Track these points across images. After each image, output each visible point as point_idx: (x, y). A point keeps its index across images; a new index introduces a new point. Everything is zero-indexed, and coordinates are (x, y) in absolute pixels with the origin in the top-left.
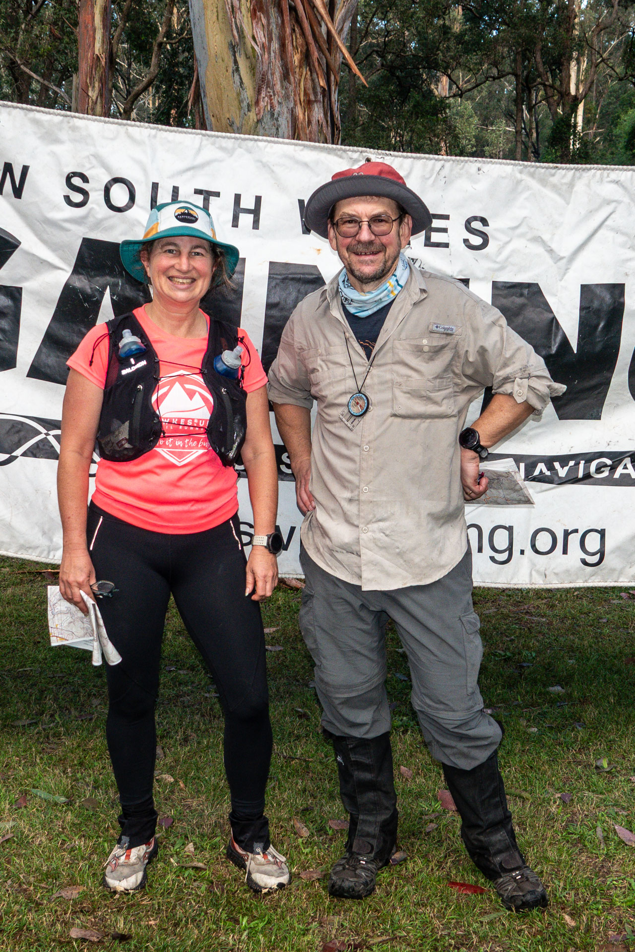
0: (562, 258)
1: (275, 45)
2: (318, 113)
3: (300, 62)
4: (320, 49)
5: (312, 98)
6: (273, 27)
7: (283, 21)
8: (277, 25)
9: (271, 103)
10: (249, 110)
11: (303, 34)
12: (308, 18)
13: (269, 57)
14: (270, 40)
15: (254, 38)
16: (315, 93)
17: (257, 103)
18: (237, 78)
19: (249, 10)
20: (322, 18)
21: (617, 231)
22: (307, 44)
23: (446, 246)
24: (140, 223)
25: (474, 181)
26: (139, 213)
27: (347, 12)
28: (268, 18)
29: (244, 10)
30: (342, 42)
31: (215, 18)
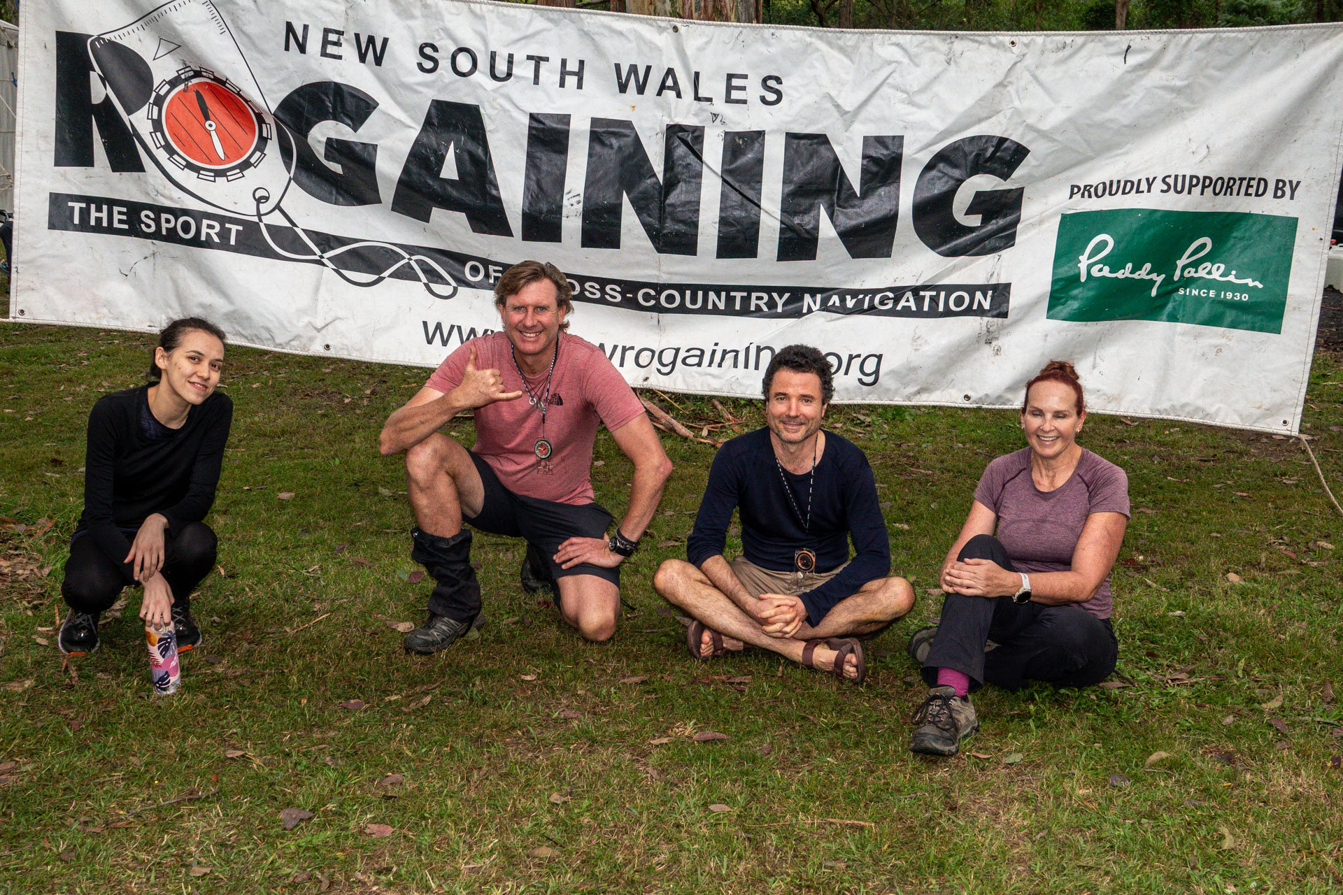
0: (847, 113)
21: (897, 88)
23: (744, 102)
24: (481, 86)
25: (768, 44)
26: (481, 77)
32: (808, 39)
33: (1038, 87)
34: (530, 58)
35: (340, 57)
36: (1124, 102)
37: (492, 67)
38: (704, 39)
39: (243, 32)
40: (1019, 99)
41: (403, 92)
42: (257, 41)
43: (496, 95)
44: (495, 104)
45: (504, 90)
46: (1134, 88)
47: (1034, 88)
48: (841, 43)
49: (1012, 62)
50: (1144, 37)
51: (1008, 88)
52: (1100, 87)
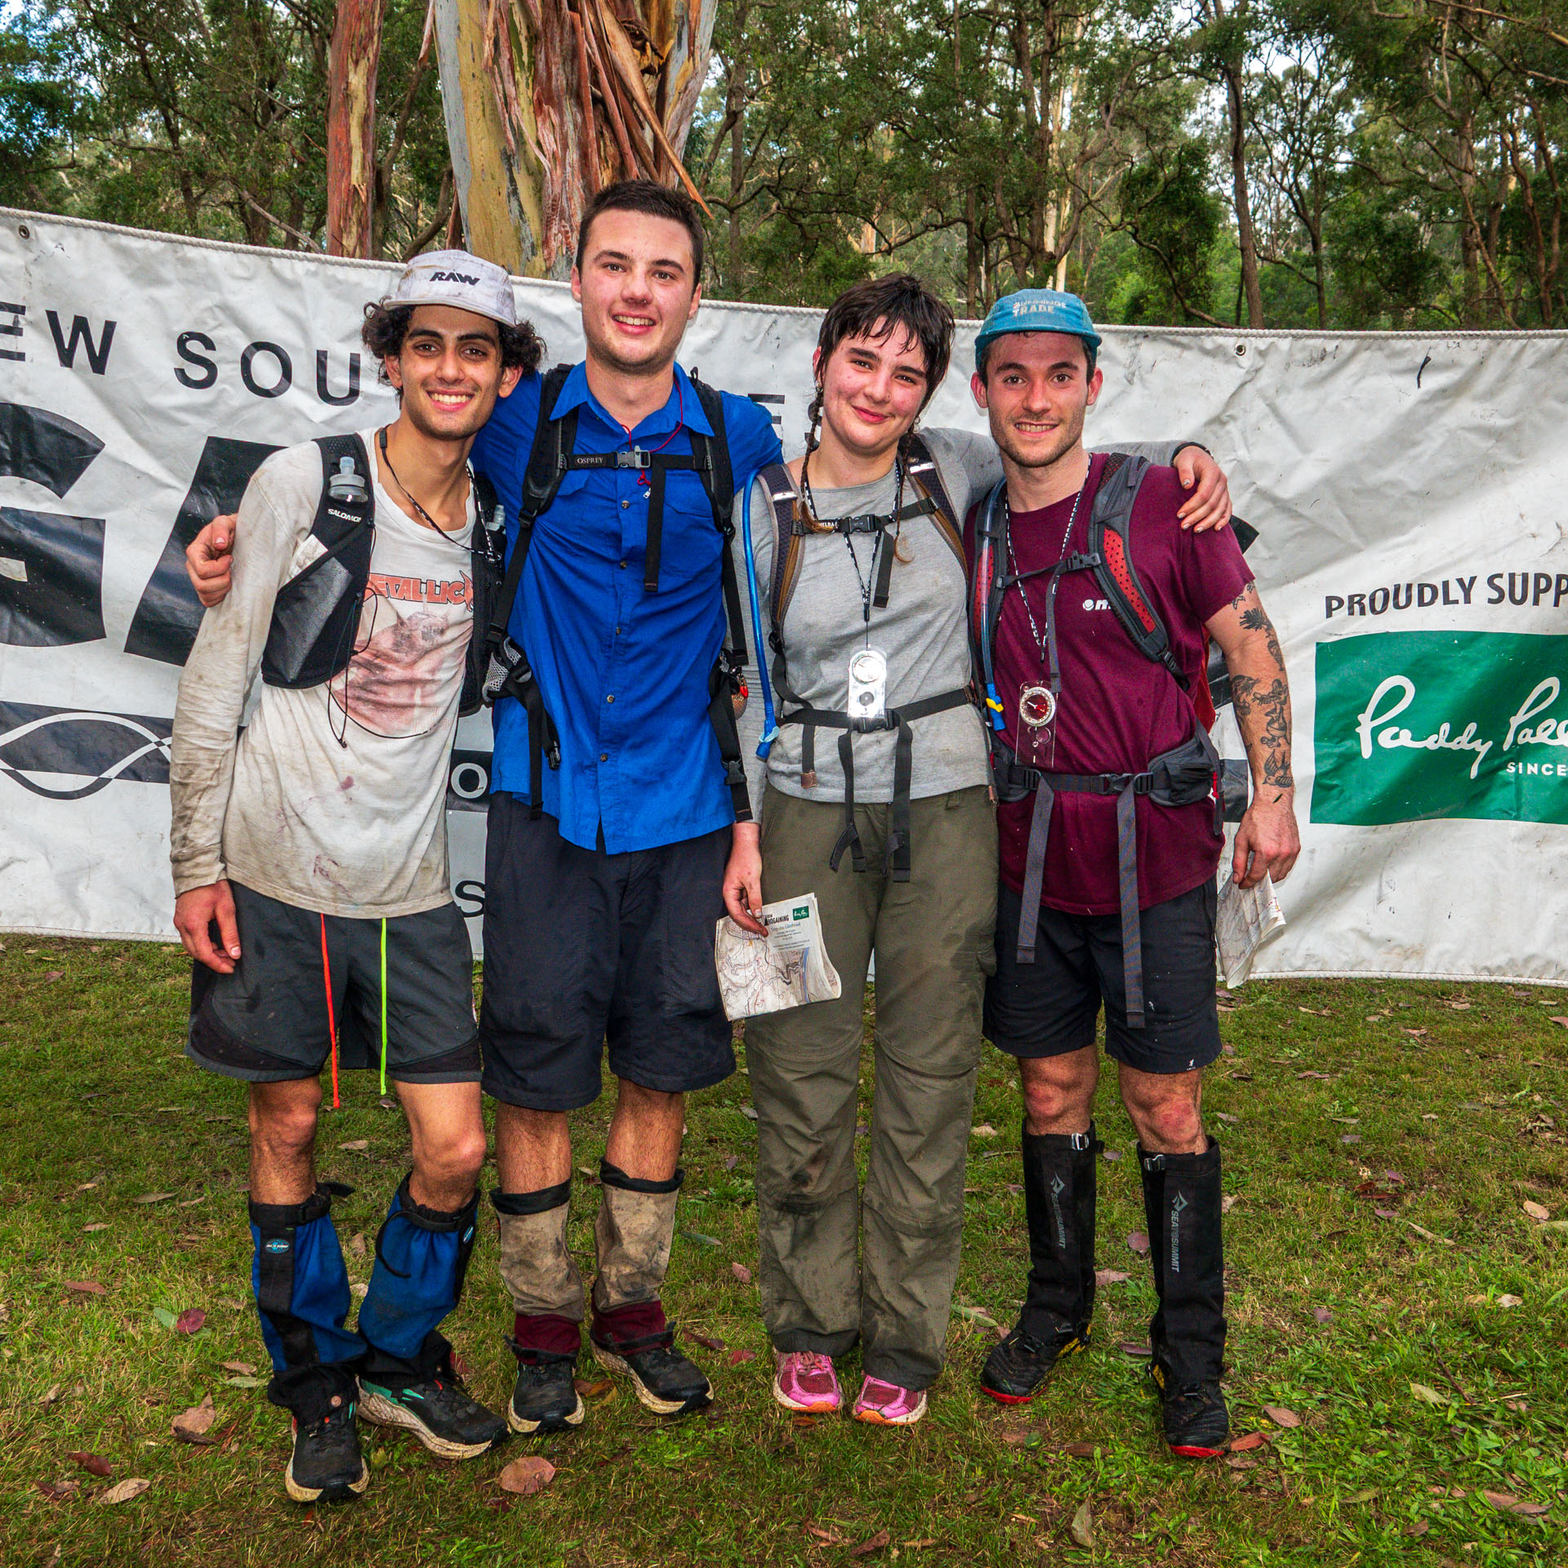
1: (573, 155)
4: (644, 164)
6: (570, 127)
7: (584, 119)
8: (575, 125)
9: (568, 244)
11: (616, 139)
12: (623, 115)
13: (563, 172)
14: (565, 146)
15: (539, 144)
19: (531, 101)
20: (645, 115)
22: (622, 155)
24: (300, 414)
26: (300, 397)
27: (685, 108)
28: (561, 115)
29: (523, 101)
30: (675, 153)
31: (480, 113)
33: (1277, 426)
35: (20, 357)
36: (1413, 452)
37: (321, 378)
40: (1247, 446)
41: (150, 422)
45: (346, 421)
46: (1430, 429)
47: (1271, 427)
49: (1238, 383)
50: (1451, 342)
51: (1231, 427)
52: (1377, 425)
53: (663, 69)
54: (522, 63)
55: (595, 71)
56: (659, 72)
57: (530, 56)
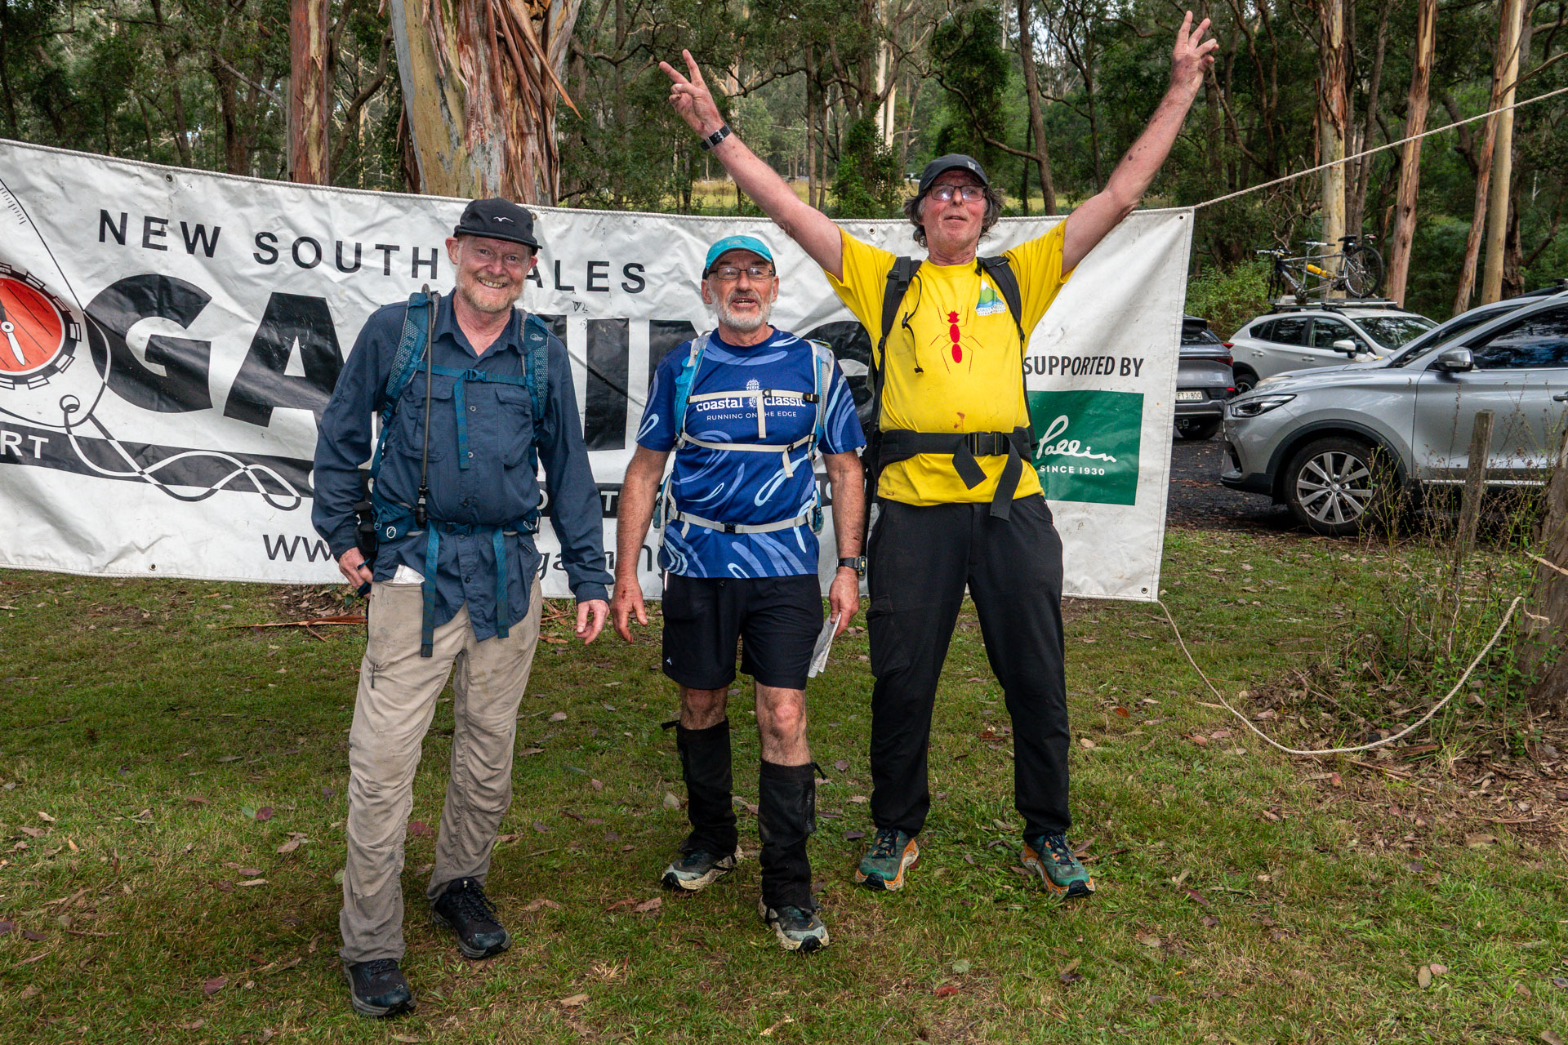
1: (485, 78)
2: (532, 145)
3: (512, 94)
4: (532, 81)
5: (526, 130)
6: (482, 58)
7: (492, 53)
8: (486, 57)
9: (482, 137)
10: (459, 144)
11: (514, 65)
12: (519, 48)
13: (478, 89)
14: (479, 72)
15: (461, 71)
16: (529, 126)
17: (467, 137)
18: (445, 111)
19: (455, 43)
20: (533, 47)
22: (519, 76)
23: (606, 289)
24: (326, 277)
25: (629, 231)
26: (326, 269)
27: (562, 41)
28: (476, 50)
29: (450, 42)
30: (557, 74)
31: (420, 51)
32: (670, 227)
34: (379, 247)
35: (165, 248)
37: (339, 258)
38: (565, 227)
39: (48, 222)
41: (239, 285)
42: (65, 232)
43: (343, 287)
44: (343, 297)
45: (352, 282)
48: (703, 230)
53: (546, 14)
54: (449, 18)
55: (499, 22)
56: (544, 17)
57: (454, 12)
